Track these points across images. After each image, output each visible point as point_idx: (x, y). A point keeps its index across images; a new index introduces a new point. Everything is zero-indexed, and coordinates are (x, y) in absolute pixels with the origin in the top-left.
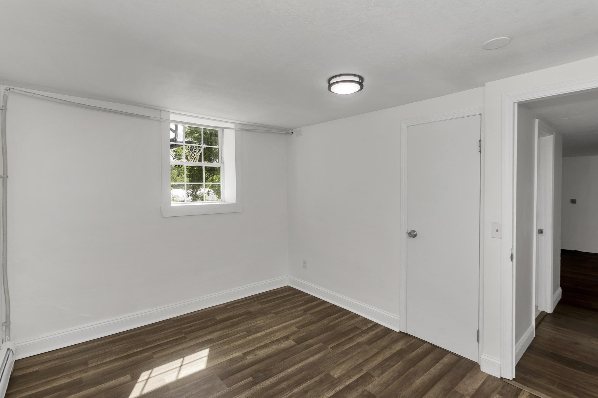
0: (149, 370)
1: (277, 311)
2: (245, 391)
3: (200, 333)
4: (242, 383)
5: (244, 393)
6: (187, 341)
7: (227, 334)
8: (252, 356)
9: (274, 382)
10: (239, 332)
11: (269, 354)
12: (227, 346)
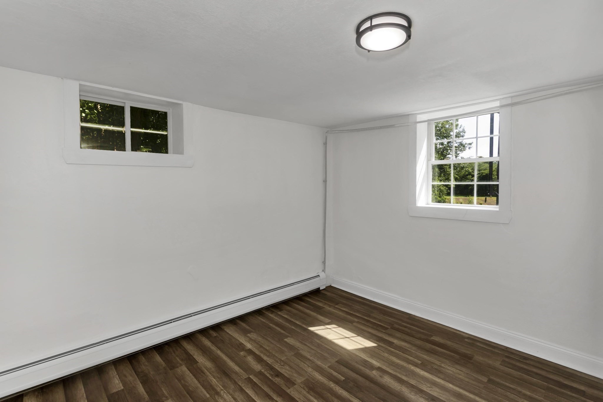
0: (338, 326)
1: (502, 382)
2: (325, 377)
3: (398, 334)
4: (335, 374)
5: (322, 377)
6: (382, 332)
7: (408, 350)
8: (378, 374)
9: (343, 397)
10: (417, 357)
11: (388, 386)
12: (386, 355)
